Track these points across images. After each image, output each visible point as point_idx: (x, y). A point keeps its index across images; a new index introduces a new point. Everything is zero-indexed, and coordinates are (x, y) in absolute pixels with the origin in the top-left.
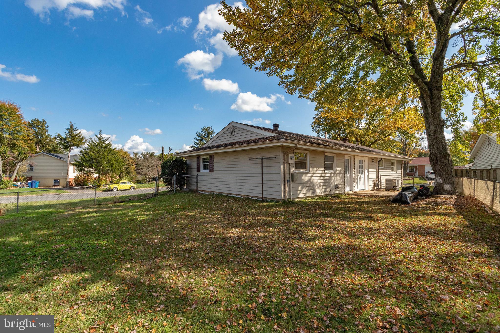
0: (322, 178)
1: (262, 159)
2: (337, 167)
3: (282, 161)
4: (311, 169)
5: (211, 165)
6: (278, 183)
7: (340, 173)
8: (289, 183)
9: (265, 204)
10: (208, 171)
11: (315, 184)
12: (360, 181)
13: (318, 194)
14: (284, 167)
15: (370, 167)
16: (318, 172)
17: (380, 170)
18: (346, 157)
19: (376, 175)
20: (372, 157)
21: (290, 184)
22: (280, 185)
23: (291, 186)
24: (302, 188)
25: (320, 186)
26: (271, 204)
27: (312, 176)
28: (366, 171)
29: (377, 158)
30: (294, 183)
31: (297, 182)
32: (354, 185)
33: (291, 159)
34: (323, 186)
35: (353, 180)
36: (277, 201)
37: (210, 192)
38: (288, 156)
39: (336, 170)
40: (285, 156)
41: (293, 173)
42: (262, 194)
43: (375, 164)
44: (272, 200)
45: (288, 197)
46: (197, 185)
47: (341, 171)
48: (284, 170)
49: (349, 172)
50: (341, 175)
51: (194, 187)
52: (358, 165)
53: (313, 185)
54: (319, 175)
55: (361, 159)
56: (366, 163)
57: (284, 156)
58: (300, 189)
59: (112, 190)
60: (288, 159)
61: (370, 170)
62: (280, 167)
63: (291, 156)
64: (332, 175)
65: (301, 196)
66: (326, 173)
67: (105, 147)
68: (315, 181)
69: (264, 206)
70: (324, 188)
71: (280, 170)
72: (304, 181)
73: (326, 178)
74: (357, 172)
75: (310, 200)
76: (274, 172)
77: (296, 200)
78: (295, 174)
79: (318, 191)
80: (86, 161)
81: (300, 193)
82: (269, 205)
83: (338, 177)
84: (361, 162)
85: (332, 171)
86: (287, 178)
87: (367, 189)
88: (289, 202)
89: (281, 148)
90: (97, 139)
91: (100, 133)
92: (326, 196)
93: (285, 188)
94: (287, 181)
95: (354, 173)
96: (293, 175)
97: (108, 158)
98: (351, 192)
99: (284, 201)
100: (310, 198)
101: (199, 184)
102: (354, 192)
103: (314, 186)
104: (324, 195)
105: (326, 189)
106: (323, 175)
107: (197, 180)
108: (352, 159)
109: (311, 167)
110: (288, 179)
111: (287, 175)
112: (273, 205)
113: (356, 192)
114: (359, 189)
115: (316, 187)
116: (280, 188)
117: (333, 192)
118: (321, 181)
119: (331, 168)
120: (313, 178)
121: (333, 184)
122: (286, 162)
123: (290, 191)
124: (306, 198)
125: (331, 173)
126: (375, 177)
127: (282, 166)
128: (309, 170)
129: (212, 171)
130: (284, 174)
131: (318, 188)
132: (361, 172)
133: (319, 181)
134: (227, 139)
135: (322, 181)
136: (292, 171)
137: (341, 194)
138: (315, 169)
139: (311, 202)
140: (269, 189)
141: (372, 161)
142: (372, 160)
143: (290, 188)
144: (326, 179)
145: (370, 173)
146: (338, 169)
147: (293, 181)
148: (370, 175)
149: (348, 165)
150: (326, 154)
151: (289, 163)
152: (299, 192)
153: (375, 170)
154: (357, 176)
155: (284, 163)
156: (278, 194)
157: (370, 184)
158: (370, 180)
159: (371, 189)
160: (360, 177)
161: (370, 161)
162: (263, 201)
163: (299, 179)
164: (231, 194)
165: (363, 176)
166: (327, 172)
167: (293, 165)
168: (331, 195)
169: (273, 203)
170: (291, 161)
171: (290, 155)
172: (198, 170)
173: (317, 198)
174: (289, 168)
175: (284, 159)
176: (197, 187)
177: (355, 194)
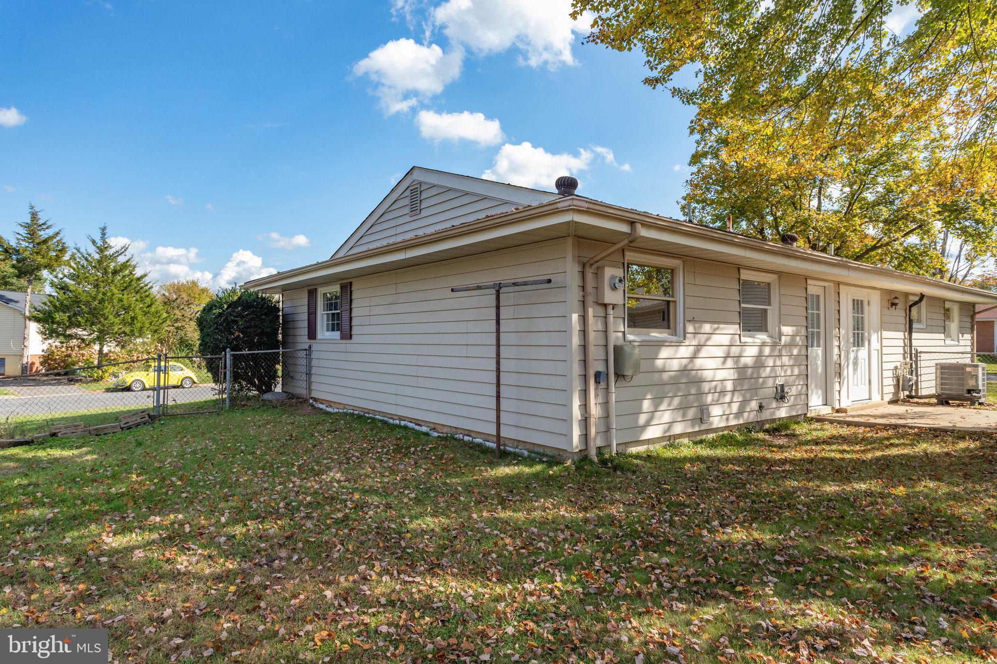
0: (730, 363)
1: (498, 289)
2: (781, 323)
3: (574, 294)
4: (690, 329)
5: (345, 317)
6: (560, 383)
7: (791, 345)
8: (603, 385)
9: (504, 470)
10: (337, 334)
11: (706, 387)
12: (855, 370)
13: (717, 422)
14: (584, 318)
15: (884, 325)
16: (716, 339)
17: (914, 335)
18: (814, 288)
19: (901, 350)
20: (891, 292)
21: (607, 388)
22: (567, 392)
23: (613, 398)
24: (657, 401)
25: (723, 393)
26: (527, 470)
27: (693, 357)
28: (874, 337)
29: (907, 295)
30: (624, 383)
31: (639, 379)
32: (837, 387)
33: (614, 288)
34: (733, 391)
35: (832, 369)
36: (554, 458)
37: (345, 406)
38: (598, 274)
39: (780, 334)
40: (590, 276)
41: (620, 342)
42: (498, 425)
43: (899, 314)
44: (537, 454)
45: (599, 443)
46: (309, 383)
47: (793, 336)
48: (584, 332)
49: (822, 342)
50: (795, 352)
51: (300, 389)
52: (851, 315)
53: (699, 388)
54: (720, 352)
55: (860, 294)
56: (874, 310)
57: (583, 273)
58: (646, 405)
59: (128, 389)
60: (598, 289)
61: (886, 334)
62: (566, 317)
63: (613, 277)
64: (767, 351)
65: (653, 432)
66: (743, 345)
67: (115, 272)
68: (708, 375)
69: (497, 483)
70: (738, 398)
71: (566, 332)
72: (665, 376)
73: (743, 360)
74: (848, 341)
75: (687, 450)
76: (543, 339)
77: (634, 450)
78: (627, 349)
79: (716, 411)
80: (64, 308)
81: (648, 424)
82: (518, 477)
83: (785, 360)
84: (858, 305)
85: (762, 337)
86: (597, 366)
87: (876, 398)
88: (604, 462)
89: (569, 241)
90: (92, 250)
91: (104, 234)
92: (747, 428)
93: (585, 406)
94: (598, 375)
95: (836, 343)
96: (618, 350)
97: (121, 300)
98: (826, 411)
99: (583, 458)
100: (686, 441)
101: (313, 379)
102: (838, 411)
103: (700, 394)
104: (739, 428)
105: (744, 403)
106: (735, 351)
107: (309, 367)
108: (832, 297)
109: (693, 321)
110: (601, 368)
111: (596, 353)
112: (536, 476)
113: (844, 411)
114: (852, 398)
115: (709, 398)
116: (568, 406)
117: (766, 415)
118: (727, 375)
119: (762, 327)
120: (698, 363)
121: (770, 382)
122: (590, 299)
123: (607, 417)
124: (671, 440)
125: (763, 344)
126: (901, 358)
127: (575, 317)
128: (685, 333)
129: (347, 335)
130: (584, 347)
131: (716, 403)
132: (859, 341)
133: (721, 375)
134: (400, 230)
135: (731, 374)
136: (615, 338)
137: (795, 420)
138: (707, 328)
139: (693, 460)
140: (525, 407)
141: (893, 304)
142: (892, 300)
143: (606, 404)
144: (746, 367)
145: (885, 342)
146: (787, 330)
147: (619, 375)
148: (885, 350)
149: (818, 315)
150: (745, 275)
151: (605, 306)
152: (642, 419)
153: (901, 335)
154: (848, 353)
155: (583, 303)
156: (560, 427)
157: (886, 382)
158: (885, 366)
159: (888, 397)
160: (856, 358)
161: (887, 304)
162: (502, 455)
163: (644, 366)
164: (401, 418)
165: (863, 353)
166: (749, 340)
167: (620, 312)
168: (759, 425)
169: (538, 468)
170: (611, 297)
171: (610, 272)
172: (312, 335)
173: (710, 436)
174: (606, 324)
175: (583, 288)
176: (310, 389)
177: (840, 416)
